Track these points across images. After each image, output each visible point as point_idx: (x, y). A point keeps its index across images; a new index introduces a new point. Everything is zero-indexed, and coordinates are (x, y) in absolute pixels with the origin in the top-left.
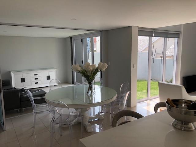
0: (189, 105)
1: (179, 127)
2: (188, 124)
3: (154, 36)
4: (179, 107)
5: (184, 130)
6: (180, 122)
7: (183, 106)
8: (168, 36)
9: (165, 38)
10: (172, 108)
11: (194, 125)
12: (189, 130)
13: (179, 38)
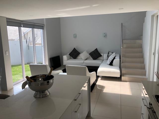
0: (44, 78)
1: (38, 96)
2: (44, 92)
3: (23, 27)
4: (37, 81)
5: (42, 97)
6: (39, 92)
7: (40, 80)
8: (35, 27)
9: (33, 29)
10: (31, 83)
11: (48, 91)
12: (46, 96)
13: (43, 29)
